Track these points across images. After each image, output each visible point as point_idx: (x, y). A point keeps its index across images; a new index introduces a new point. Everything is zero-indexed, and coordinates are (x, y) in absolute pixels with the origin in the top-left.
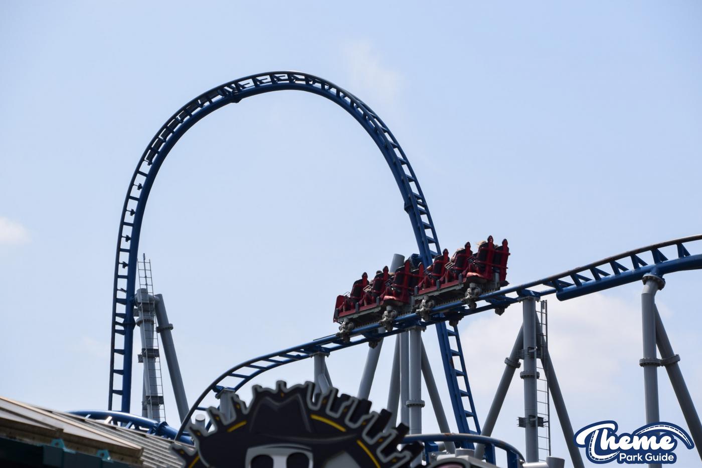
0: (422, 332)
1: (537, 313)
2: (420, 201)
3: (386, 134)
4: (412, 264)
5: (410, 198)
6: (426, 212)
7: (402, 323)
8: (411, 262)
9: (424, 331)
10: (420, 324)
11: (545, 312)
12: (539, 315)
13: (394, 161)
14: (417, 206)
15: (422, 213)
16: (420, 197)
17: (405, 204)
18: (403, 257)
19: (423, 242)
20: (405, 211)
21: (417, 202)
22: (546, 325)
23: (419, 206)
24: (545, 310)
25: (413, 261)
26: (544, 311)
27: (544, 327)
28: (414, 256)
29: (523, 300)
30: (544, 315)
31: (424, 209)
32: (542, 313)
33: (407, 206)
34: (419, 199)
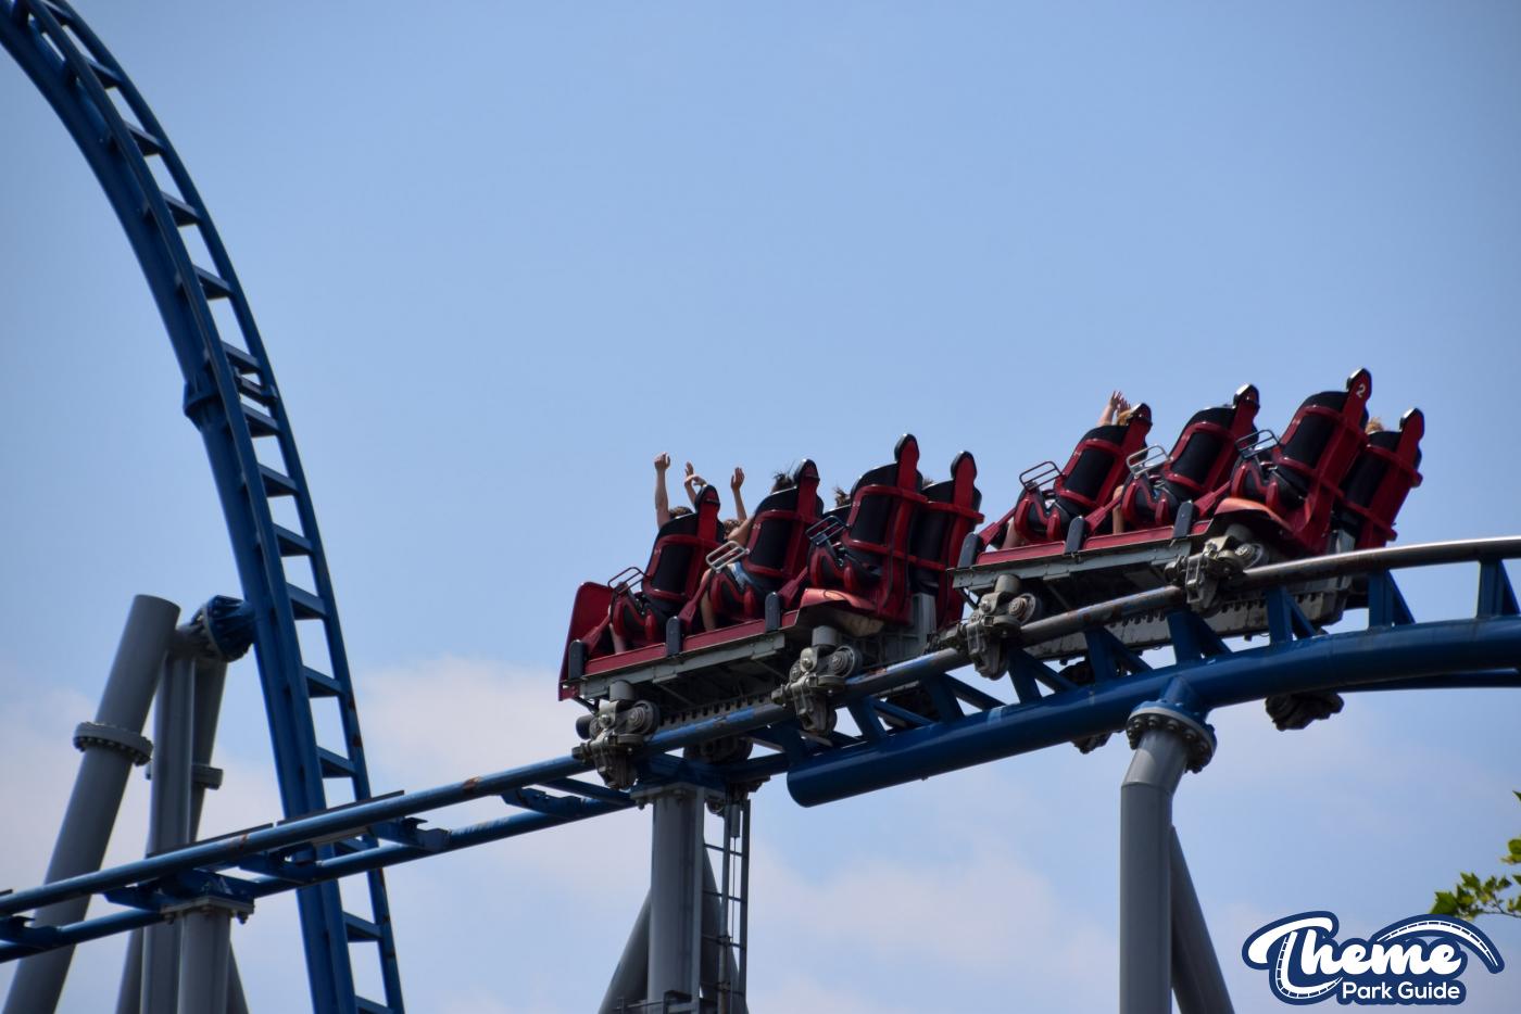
0: (235, 921)
1: (709, 850)
2: (253, 378)
3: (114, 95)
4: (211, 638)
5: (208, 368)
6: (274, 424)
7: (154, 886)
8: (207, 631)
9: (243, 921)
10: (228, 891)
11: (739, 850)
12: (716, 859)
13: (146, 206)
14: (238, 399)
15: (260, 429)
16: (253, 361)
17: (189, 391)
18: (174, 611)
19: (258, 550)
20: (188, 422)
21: (239, 381)
22: (744, 901)
23: (245, 400)
24: (739, 841)
25: (213, 628)
26: (736, 844)
27: (734, 909)
28: (221, 606)
29: (653, 799)
30: (736, 862)
31: (265, 411)
32: (727, 851)
33: (198, 396)
34: (246, 368)
